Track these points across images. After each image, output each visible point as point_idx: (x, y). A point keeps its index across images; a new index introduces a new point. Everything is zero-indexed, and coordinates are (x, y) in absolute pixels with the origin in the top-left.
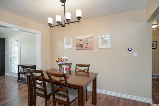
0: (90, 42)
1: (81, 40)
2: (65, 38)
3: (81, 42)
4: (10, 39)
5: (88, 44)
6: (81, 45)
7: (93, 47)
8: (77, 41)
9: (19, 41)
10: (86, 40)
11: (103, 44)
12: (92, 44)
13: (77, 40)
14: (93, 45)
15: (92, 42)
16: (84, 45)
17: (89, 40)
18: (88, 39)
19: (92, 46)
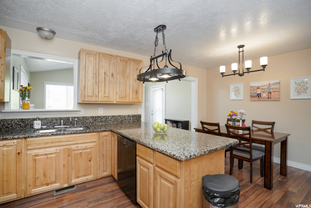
0: (274, 90)
1: (258, 88)
2: (231, 86)
3: (258, 90)
4: (151, 87)
5: (270, 93)
6: (258, 94)
7: (279, 98)
8: (252, 89)
9: (164, 89)
10: (267, 87)
11: (299, 93)
12: (279, 93)
13: (252, 87)
14: (279, 95)
15: (278, 90)
16: (264, 95)
17: (272, 87)
18: (270, 86)
19: (277, 96)
